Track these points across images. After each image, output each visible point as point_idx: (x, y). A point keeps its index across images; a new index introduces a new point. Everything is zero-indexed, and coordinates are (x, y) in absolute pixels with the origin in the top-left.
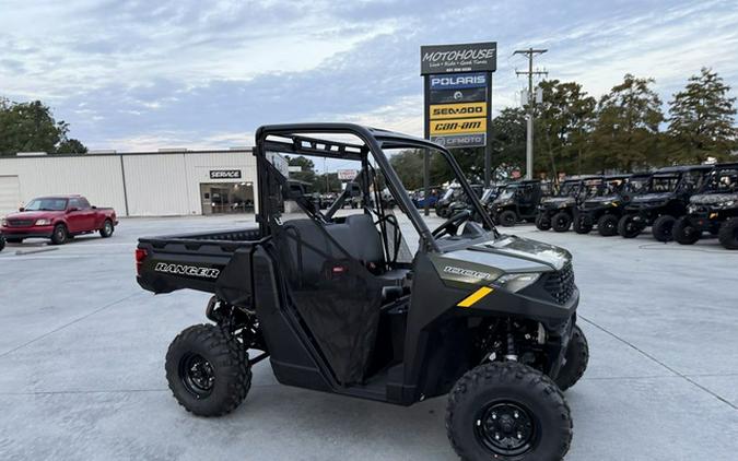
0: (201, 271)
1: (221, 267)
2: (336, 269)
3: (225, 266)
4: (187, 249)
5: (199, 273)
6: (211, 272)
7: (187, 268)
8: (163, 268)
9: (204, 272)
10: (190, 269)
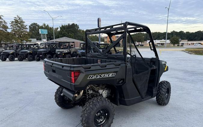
0: (109, 75)
3: (118, 71)
4: (101, 67)
5: (108, 76)
6: (113, 74)
7: (103, 75)
8: (92, 77)
9: (110, 76)
10: (105, 75)
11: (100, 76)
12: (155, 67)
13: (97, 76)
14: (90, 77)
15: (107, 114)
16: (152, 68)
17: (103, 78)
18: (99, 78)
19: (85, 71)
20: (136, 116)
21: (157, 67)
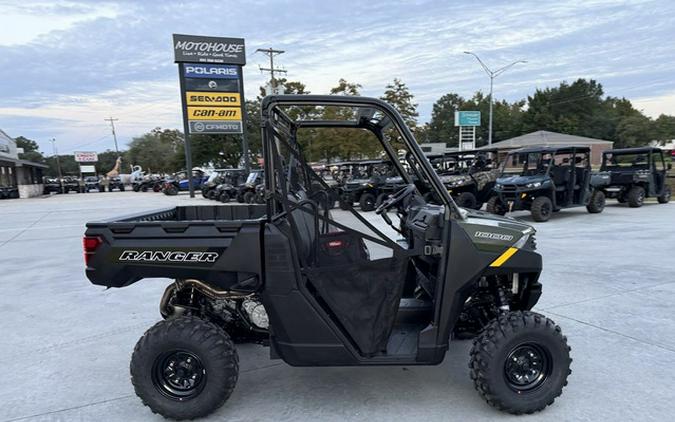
0: (191, 255)
1: (219, 250)
3: (225, 248)
4: (167, 232)
5: (189, 258)
6: (206, 256)
7: (170, 254)
8: (132, 257)
9: (196, 257)
10: (175, 255)
11: (160, 256)
13: (148, 256)
14: (127, 254)
17: (167, 263)
18: (156, 262)
19: (115, 238)
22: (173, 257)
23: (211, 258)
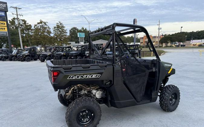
0: (92, 76)
1: (101, 73)
2: (123, 70)
3: (103, 73)
4: (84, 68)
5: (92, 77)
6: (97, 76)
7: (85, 76)
8: (72, 78)
9: (94, 76)
10: (87, 76)
11: (82, 77)
12: (154, 70)
13: (78, 77)
14: (70, 77)
15: (92, 115)
16: (150, 71)
17: (85, 79)
18: (81, 79)
19: (65, 71)
20: (131, 120)
21: (157, 70)
22: (86, 77)
23: (98, 76)
